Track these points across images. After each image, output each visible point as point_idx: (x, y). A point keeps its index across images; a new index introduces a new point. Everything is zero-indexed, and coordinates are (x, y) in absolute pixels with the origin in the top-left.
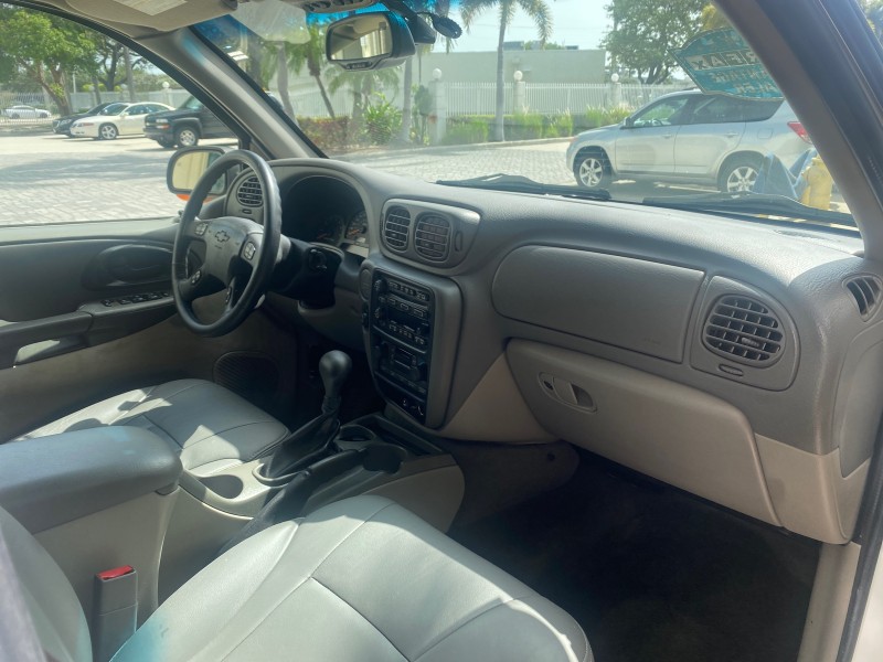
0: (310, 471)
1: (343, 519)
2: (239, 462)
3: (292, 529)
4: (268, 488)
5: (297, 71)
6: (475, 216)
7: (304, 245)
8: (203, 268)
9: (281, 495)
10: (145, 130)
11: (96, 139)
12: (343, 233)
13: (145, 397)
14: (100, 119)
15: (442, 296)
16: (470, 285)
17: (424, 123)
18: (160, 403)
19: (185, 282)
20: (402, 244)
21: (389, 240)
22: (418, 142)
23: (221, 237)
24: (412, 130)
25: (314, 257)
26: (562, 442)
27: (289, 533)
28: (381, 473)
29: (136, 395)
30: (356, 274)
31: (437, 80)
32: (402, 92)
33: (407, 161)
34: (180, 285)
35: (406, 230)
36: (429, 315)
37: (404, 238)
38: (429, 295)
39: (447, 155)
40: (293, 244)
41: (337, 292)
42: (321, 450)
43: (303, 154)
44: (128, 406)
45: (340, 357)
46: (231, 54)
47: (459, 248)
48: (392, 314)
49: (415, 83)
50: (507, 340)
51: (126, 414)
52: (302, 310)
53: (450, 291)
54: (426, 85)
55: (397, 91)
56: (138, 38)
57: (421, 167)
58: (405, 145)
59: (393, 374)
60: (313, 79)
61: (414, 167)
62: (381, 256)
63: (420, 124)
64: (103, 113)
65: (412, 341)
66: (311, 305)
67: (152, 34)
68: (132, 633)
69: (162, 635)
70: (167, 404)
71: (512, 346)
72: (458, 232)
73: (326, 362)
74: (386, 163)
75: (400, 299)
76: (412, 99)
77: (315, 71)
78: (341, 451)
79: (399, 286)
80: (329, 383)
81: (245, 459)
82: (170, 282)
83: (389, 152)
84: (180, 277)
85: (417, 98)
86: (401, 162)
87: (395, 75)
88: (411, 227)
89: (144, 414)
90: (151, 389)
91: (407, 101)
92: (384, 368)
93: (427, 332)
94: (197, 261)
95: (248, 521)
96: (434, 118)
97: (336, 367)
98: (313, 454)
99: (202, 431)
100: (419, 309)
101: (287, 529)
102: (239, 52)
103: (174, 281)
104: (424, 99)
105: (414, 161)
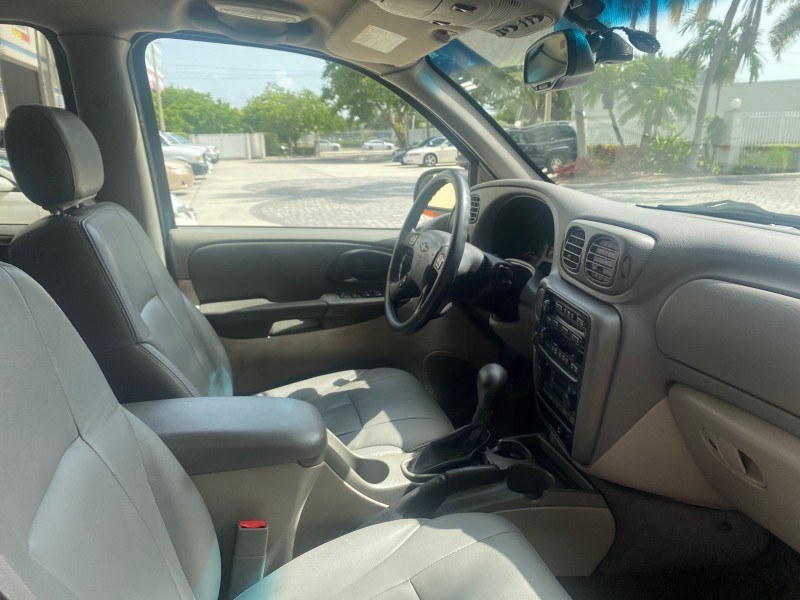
0: (447, 477)
1: (457, 533)
2: (400, 451)
3: (413, 528)
4: (408, 482)
5: (592, 105)
6: (650, 242)
7: (495, 260)
8: (409, 273)
9: (415, 492)
10: (457, 159)
11: (421, 166)
12: (546, 251)
13: (355, 378)
14: (426, 150)
15: (599, 323)
16: (632, 315)
17: (714, 152)
18: (363, 385)
19: (394, 284)
20: (575, 266)
21: (565, 261)
22: (705, 170)
23: (423, 247)
24: (700, 159)
25: (501, 272)
26: (738, 513)
27: (409, 531)
28: (522, 495)
29: (350, 375)
30: (535, 290)
31: (735, 110)
32: (694, 123)
33: (691, 189)
34: (391, 286)
35: (579, 252)
36: (584, 341)
37: (577, 260)
38: (586, 322)
39: (737, 184)
40: (486, 258)
41: (521, 308)
42: (464, 458)
43: (523, 175)
44: (341, 383)
45: (496, 371)
46: (463, 85)
47: (626, 275)
48: (555, 336)
49: (710, 113)
50: (671, 383)
51: (338, 389)
52: (492, 321)
53: (611, 320)
54: (721, 114)
55: (689, 121)
56: (384, 75)
57: (704, 195)
58: (692, 173)
59: (551, 398)
60: (606, 112)
61: (696, 195)
62: (559, 277)
63: (711, 153)
64: (429, 146)
65: (567, 367)
66: (502, 318)
67: (394, 71)
68: (257, 579)
69: (276, 590)
70: (367, 387)
71: (674, 390)
72: (626, 257)
73: (483, 374)
74: (667, 190)
75: (563, 322)
76: (704, 130)
77: (608, 105)
78: (489, 464)
79: (564, 308)
80: (482, 394)
81: (406, 450)
82: (385, 284)
83: (675, 179)
84: (392, 280)
85: (709, 129)
86: (683, 189)
87: (690, 106)
88: (584, 249)
89: (348, 392)
90: (363, 371)
91: (698, 132)
92: (545, 390)
93: (580, 360)
94: (407, 266)
95: (383, 508)
96: (726, 148)
97: (490, 379)
98: (456, 460)
99: (382, 416)
100: (578, 334)
101: (409, 527)
102: (469, 83)
103: (388, 283)
104: (718, 129)
105: (698, 188)
